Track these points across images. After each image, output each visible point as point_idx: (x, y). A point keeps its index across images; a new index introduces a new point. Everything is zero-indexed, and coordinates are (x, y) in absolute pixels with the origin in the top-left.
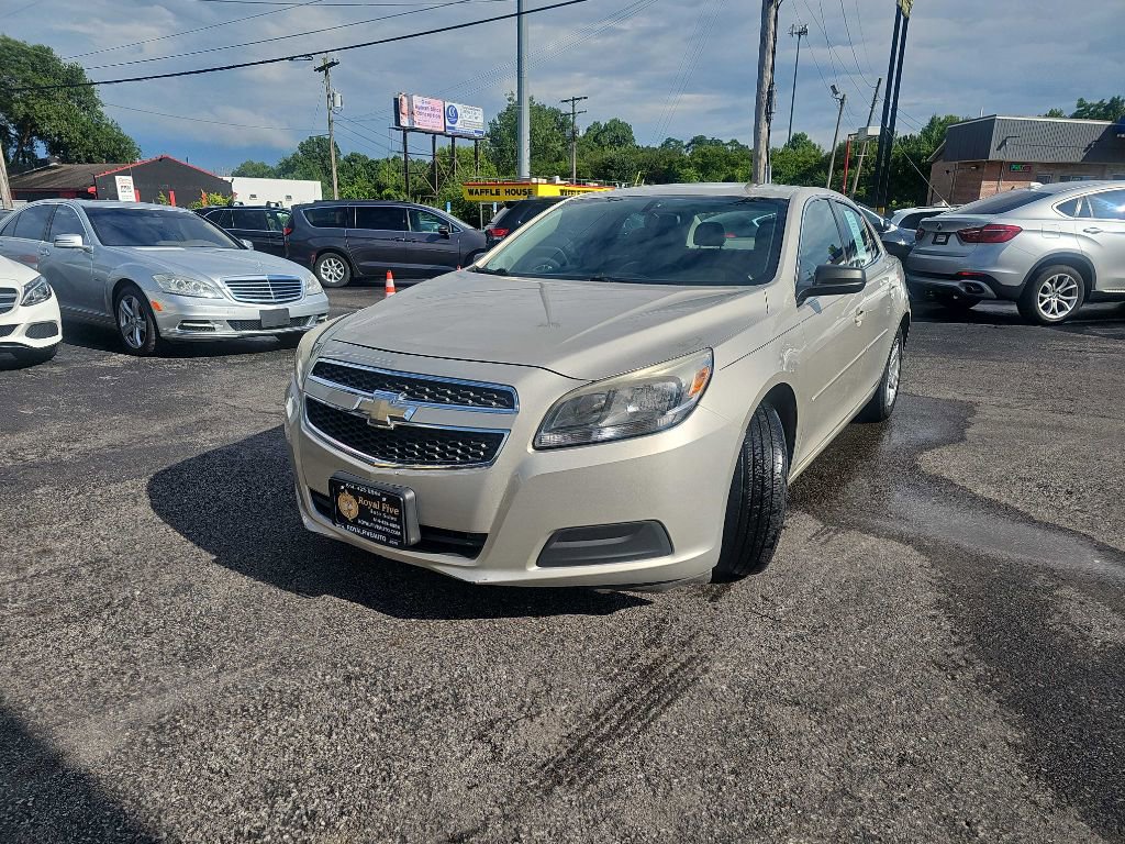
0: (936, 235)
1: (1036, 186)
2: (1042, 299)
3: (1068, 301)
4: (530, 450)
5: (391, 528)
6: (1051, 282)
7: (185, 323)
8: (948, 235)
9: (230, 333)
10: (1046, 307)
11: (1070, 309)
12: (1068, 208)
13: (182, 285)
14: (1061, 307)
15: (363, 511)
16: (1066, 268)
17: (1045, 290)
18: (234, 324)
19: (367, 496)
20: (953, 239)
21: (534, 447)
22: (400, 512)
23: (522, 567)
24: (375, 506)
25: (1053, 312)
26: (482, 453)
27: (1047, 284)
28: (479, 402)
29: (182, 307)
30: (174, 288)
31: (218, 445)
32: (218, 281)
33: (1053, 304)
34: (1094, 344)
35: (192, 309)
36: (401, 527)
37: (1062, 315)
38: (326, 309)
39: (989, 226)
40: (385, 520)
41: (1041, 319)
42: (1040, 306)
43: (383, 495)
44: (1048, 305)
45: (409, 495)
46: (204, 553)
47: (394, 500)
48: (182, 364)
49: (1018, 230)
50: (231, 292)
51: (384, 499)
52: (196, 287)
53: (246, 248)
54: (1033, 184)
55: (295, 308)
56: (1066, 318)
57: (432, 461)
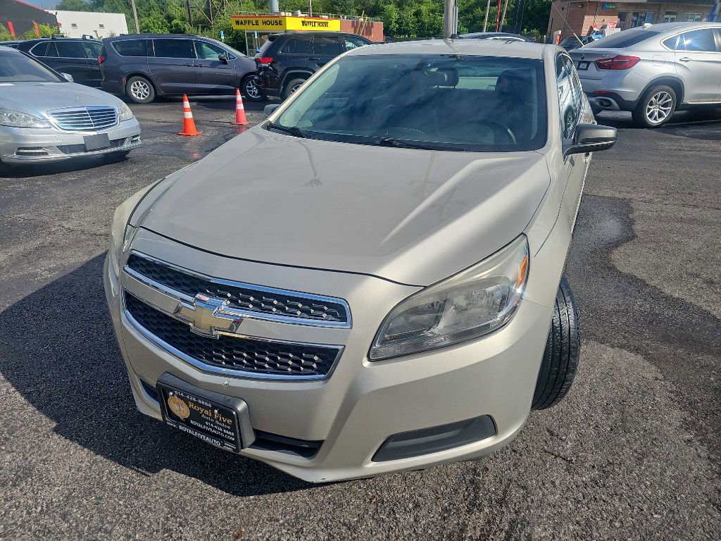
0: (580, 62)
1: (648, 25)
2: (649, 110)
3: (665, 111)
4: (366, 364)
5: (225, 434)
6: (656, 98)
7: (21, 150)
8: (588, 63)
9: (60, 156)
10: (650, 116)
11: (666, 116)
12: (669, 43)
13: (14, 118)
14: (660, 115)
15: (194, 415)
16: (666, 87)
17: (651, 104)
18: (63, 148)
19: (196, 404)
20: (592, 66)
21: (369, 360)
22: (234, 422)
23: (359, 464)
24: (207, 412)
25: (655, 119)
26: (315, 366)
27: (653, 99)
28: (308, 313)
29: (18, 137)
30: (7, 121)
31: (55, 276)
32: (45, 115)
33: (656, 113)
34: (686, 143)
35: (25, 138)
36: (235, 434)
37: (660, 120)
38: (138, 131)
39: (619, 57)
40: (220, 426)
41: (646, 123)
42: (648, 114)
43: (214, 408)
44: (652, 113)
45: (241, 406)
46: (45, 420)
47: (226, 412)
48: (22, 184)
49: (638, 60)
50: (57, 122)
51: (216, 411)
52: (26, 119)
53: (67, 81)
54: (646, 24)
55: (113, 133)
56: (663, 123)
57: (261, 369)
